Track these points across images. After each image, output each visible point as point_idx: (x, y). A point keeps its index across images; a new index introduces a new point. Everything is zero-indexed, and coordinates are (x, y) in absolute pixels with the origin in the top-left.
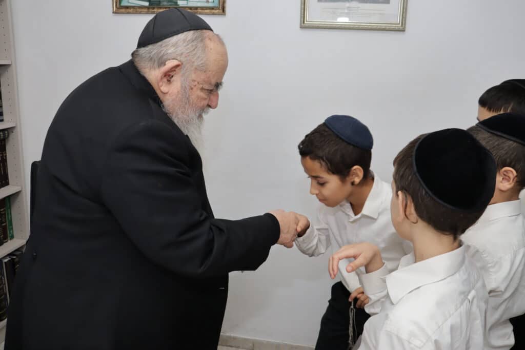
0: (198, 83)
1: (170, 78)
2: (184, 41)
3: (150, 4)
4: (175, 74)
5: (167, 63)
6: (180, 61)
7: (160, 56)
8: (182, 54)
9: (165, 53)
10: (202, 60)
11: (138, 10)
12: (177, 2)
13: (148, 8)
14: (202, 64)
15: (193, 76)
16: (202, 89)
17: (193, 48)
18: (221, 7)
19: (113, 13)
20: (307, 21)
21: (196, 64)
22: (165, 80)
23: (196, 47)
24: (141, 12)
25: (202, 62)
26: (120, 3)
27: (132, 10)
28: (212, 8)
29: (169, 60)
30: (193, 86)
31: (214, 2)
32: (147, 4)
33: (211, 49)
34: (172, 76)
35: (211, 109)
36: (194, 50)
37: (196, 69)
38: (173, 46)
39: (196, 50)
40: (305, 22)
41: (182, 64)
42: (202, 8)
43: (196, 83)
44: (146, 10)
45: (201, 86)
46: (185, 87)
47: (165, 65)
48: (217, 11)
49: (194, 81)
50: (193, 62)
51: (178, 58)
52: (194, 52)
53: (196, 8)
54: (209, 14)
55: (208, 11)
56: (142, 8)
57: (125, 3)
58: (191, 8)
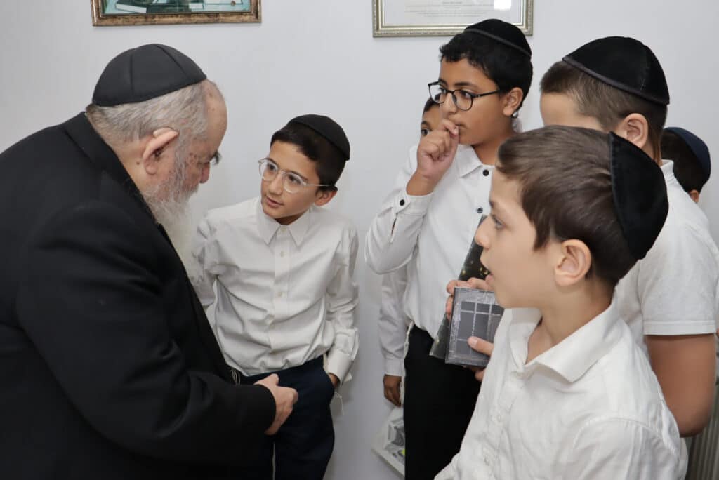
0: (195, 157)
1: (160, 153)
2: (181, 100)
3: (147, 11)
4: (168, 147)
5: (155, 133)
6: (176, 131)
8: (178, 121)
9: (153, 118)
10: (203, 127)
11: (130, 20)
12: (188, 6)
13: (145, 16)
14: (203, 132)
16: (199, 163)
17: (193, 110)
18: (253, 11)
19: (94, 25)
20: (382, 27)
21: (195, 132)
22: (153, 156)
23: (196, 110)
24: (136, 22)
25: (203, 130)
26: (104, 10)
27: (122, 20)
28: (240, 13)
30: (188, 162)
31: (242, 3)
32: (143, 10)
36: (194, 113)
37: (195, 139)
38: (165, 108)
39: (197, 113)
40: (380, 29)
41: (179, 134)
42: (226, 14)
43: (193, 157)
44: (142, 20)
45: (198, 160)
47: (153, 136)
48: (247, 18)
50: (192, 130)
51: (173, 126)
52: (194, 117)
53: (217, 14)
54: (236, 22)
55: (234, 18)
56: (137, 15)
57: (109, 10)
58: (209, 14)
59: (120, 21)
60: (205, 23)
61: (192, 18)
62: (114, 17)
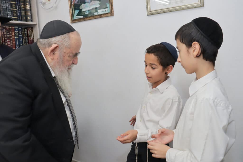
0: (67, 54)
1: (54, 52)
3: (84, 17)
4: (56, 50)
5: (52, 45)
6: (58, 44)
7: (49, 42)
8: (59, 41)
9: (51, 41)
11: (79, 20)
12: (94, 14)
13: (83, 19)
14: (68, 45)
15: (65, 51)
16: (69, 56)
18: (111, 12)
19: (71, 23)
21: (65, 45)
22: (52, 53)
23: (65, 37)
24: (81, 21)
26: (73, 18)
29: (53, 44)
30: (64, 55)
31: (108, 10)
32: (82, 17)
33: (72, 38)
34: (55, 51)
35: (74, 65)
36: (64, 39)
37: (65, 47)
39: (65, 38)
40: (149, 12)
41: (59, 45)
42: (104, 14)
43: (66, 54)
45: (69, 55)
46: (61, 56)
47: (51, 46)
48: (109, 15)
49: (65, 53)
50: (64, 44)
51: (57, 43)
52: (65, 40)
53: (101, 15)
54: (106, 17)
55: (106, 15)
56: (81, 19)
57: (75, 18)
58: (99, 15)
59: (77, 21)
60: (98, 18)
61: (95, 17)
62: (76, 20)
